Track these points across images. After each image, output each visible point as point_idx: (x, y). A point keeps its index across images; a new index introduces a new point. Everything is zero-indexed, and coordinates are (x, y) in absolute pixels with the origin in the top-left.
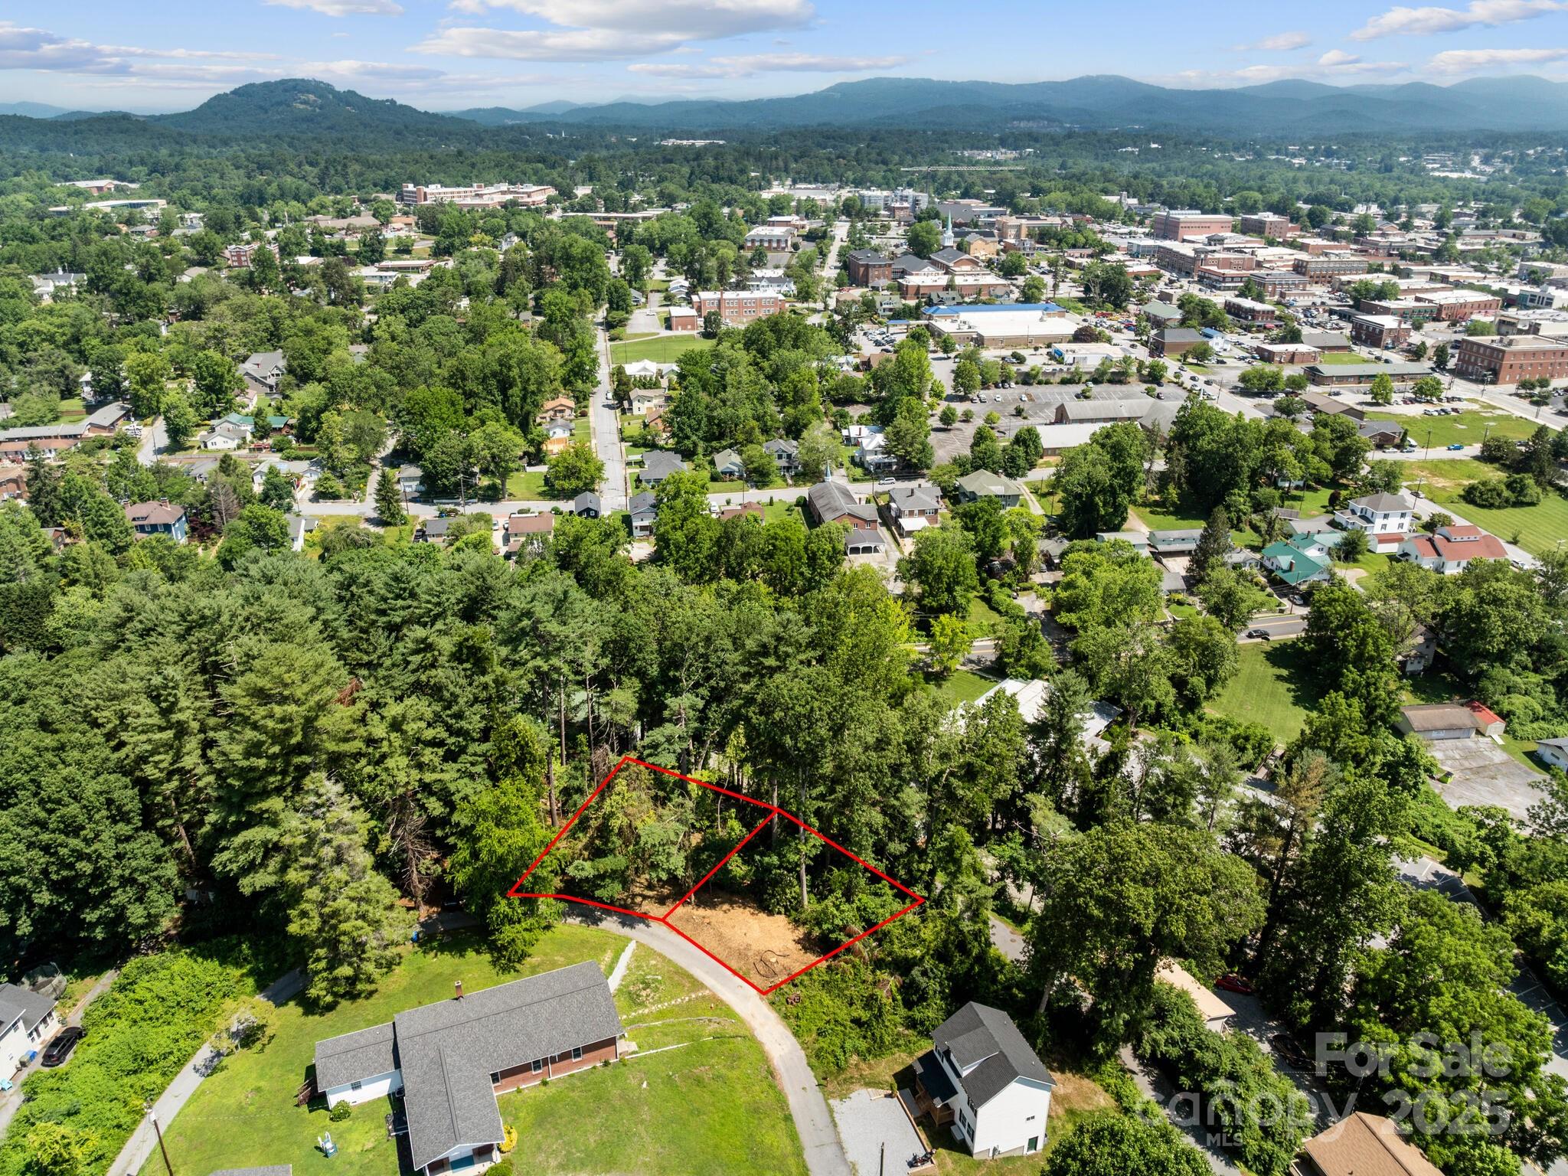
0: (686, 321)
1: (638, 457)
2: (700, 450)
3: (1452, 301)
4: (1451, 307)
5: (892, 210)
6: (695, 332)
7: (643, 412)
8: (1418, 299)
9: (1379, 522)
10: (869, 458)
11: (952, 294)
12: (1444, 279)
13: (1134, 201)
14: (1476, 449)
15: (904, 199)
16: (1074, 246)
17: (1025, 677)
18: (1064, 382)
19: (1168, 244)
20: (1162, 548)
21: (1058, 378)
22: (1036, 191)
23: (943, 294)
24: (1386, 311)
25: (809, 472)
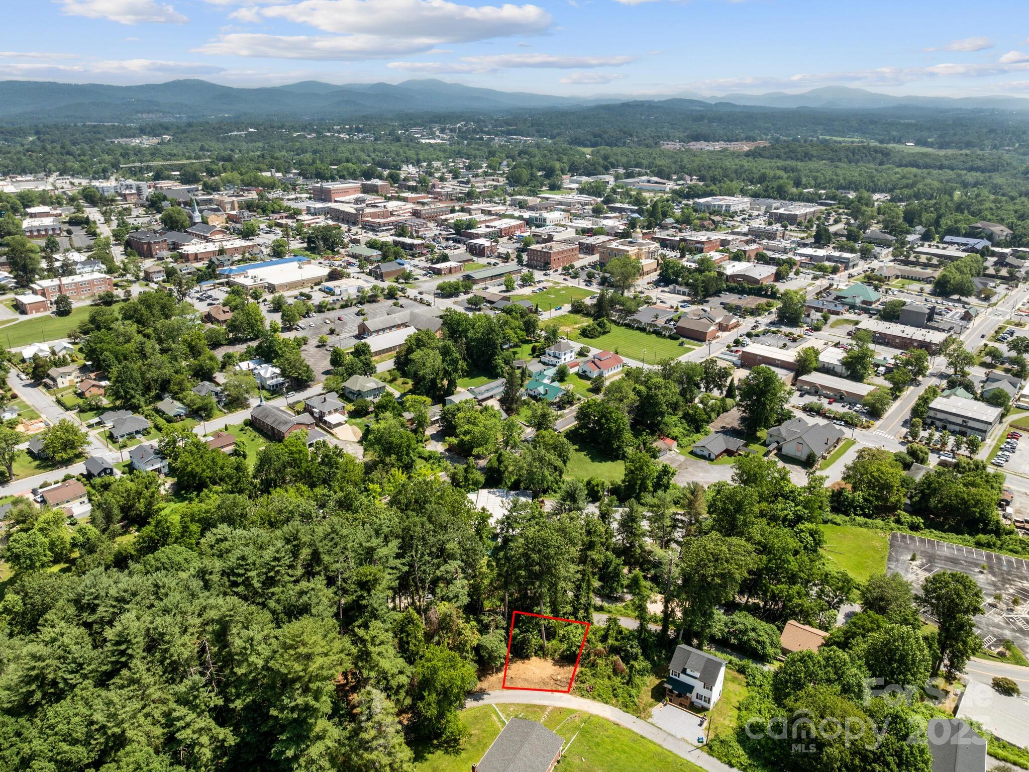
0: (37, 306)
1: (97, 420)
2: (142, 404)
3: (503, 226)
4: (505, 229)
5: (124, 197)
6: (48, 313)
7: (67, 384)
8: (487, 227)
9: (563, 357)
10: (269, 382)
11: (226, 257)
12: (489, 213)
13: (279, 175)
14: (568, 307)
15: (129, 187)
16: (273, 212)
17: (473, 490)
18: (342, 307)
19: (330, 205)
20: (480, 397)
21: (338, 305)
22: (210, 173)
23: (220, 258)
24: (478, 236)
25: (234, 403)
